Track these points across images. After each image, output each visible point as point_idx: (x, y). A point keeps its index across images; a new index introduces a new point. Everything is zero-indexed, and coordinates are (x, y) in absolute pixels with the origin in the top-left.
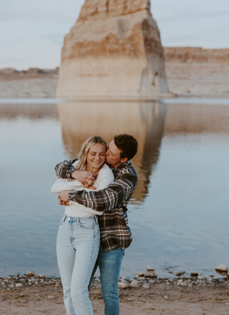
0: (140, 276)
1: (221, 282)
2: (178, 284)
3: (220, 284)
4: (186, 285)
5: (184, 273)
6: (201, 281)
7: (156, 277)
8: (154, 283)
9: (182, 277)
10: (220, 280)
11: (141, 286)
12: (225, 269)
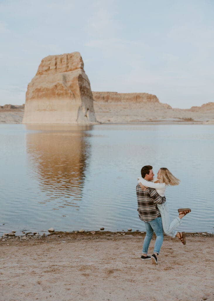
0: (5, 235)
1: (45, 237)
2: (22, 238)
3: (45, 238)
4: (25, 239)
5: (30, 233)
6: (36, 237)
7: (14, 235)
8: (10, 239)
9: (28, 235)
10: (45, 236)
11: (2, 240)
12: (53, 230)
